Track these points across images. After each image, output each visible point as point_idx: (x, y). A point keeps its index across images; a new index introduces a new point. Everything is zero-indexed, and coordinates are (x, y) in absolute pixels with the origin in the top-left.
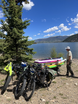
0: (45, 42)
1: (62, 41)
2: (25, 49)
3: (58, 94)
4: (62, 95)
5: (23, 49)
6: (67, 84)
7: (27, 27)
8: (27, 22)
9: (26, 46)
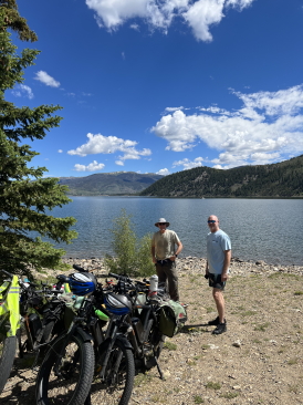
0: (74, 191)
1: (140, 191)
2: (33, 218)
3: (203, 388)
4: (217, 387)
5: (25, 220)
6: (213, 347)
7: (45, 130)
8: (47, 111)
9: (40, 207)
